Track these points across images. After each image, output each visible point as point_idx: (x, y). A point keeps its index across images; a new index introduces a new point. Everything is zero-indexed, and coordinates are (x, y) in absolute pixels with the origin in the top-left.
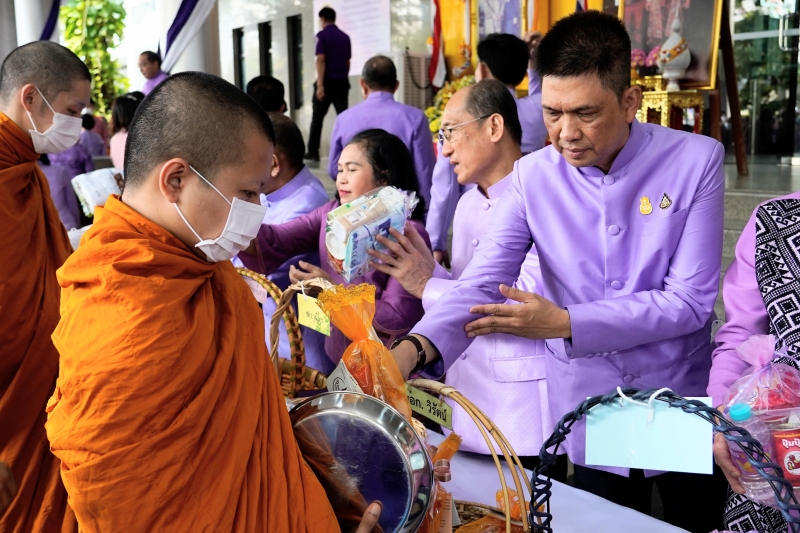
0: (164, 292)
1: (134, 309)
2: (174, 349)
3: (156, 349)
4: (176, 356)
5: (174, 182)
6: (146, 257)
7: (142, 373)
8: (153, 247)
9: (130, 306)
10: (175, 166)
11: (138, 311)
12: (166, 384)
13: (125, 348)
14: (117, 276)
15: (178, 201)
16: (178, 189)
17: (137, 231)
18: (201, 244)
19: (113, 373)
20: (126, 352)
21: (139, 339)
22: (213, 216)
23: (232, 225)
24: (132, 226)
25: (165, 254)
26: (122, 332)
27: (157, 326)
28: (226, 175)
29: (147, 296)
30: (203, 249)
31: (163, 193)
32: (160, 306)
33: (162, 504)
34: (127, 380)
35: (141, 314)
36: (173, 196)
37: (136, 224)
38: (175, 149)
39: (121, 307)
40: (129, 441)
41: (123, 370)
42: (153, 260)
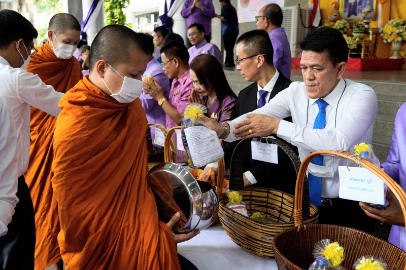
0: (86, 112)
1: (72, 118)
2: (86, 135)
3: (78, 134)
4: (87, 138)
5: (101, 69)
6: (84, 98)
7: (72, 143)
8: (89, 94)
9: (71, 117)
10: (101, 63)
11: (73, 119)
12: (81, 149)
13: (67, 133)
14: (69, 105)
15: (103, 77)
16: (103, 72)
17: (88, 89)
18: (113, 95)
19: (62, 142)
20: (68, 135)
21: (73, 130)
22: (117, 84)
23: (125, 88)
24: (87, 87)
25: (93, 98)
26: (67, 127)
27: (80, 125)
28: (122, 67)
29: (79, 113)
30: (114, 97)
31: (98, 73)
32: (83, 117)
33: (76, 195)
34: (66, 145)
35: (74, 120)
36: (101, 75)
37: (89, 87)
38: (102, 56)
39: (69, 117)
40: (65, 169)
41: (66, 141)
42: (86, 100)
